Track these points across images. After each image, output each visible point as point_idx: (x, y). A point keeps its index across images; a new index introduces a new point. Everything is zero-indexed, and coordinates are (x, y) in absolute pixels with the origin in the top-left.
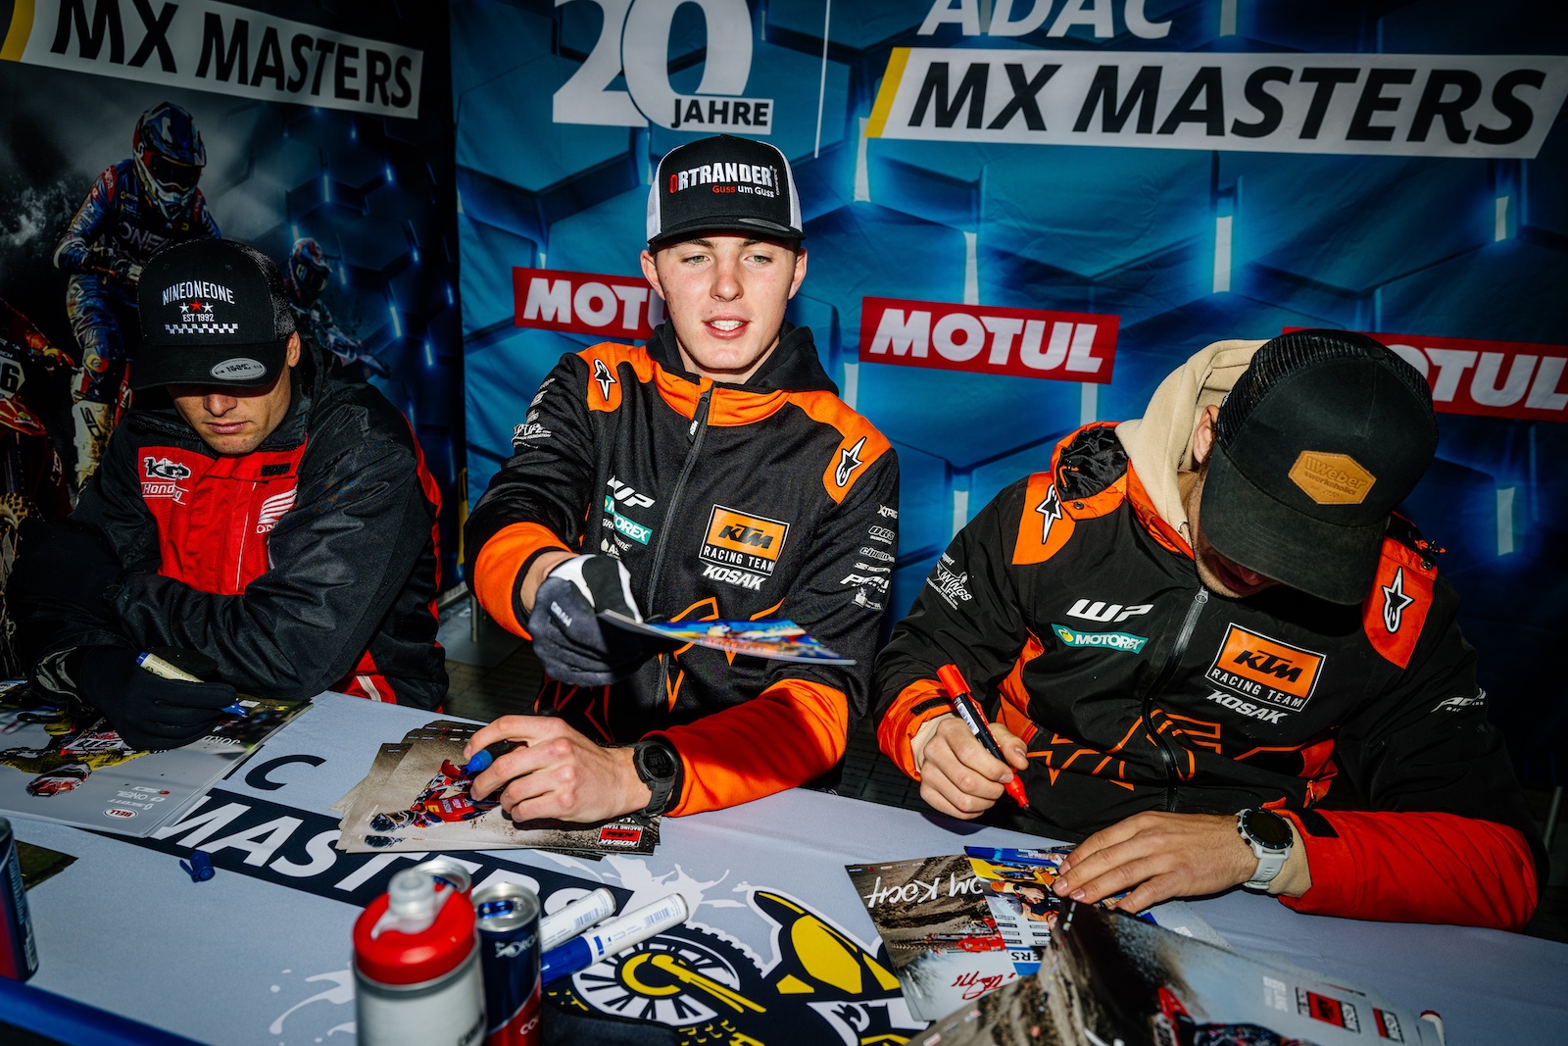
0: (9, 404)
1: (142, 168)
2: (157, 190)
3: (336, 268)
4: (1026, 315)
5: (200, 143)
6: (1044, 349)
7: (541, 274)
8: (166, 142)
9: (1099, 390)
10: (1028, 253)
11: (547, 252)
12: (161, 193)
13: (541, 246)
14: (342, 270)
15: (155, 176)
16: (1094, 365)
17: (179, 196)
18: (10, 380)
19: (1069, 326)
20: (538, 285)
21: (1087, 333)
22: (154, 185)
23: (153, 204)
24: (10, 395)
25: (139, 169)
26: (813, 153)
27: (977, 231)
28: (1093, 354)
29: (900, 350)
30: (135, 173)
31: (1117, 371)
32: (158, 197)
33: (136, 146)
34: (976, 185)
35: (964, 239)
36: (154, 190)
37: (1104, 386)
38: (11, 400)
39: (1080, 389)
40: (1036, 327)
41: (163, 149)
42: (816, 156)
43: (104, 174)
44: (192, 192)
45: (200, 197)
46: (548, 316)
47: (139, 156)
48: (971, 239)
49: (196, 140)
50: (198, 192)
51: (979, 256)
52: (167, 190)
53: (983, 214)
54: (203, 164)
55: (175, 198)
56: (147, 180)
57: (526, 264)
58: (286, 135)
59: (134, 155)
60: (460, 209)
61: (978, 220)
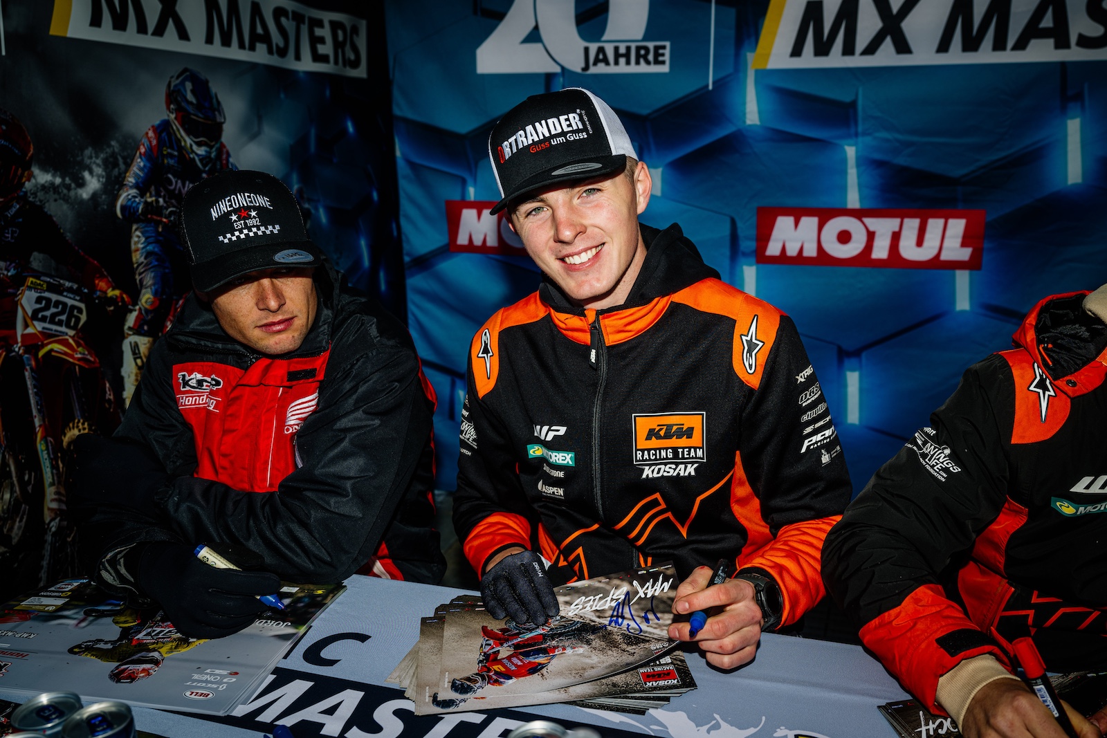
0: (71, 341)
1: (176, 125)
2: (191, 145)
3: (317, 209)
4: (902, 215)
5: (219, 103)
6: (920, 242)
7: (471, 205)
8: (191, 103)
9: (971, 276)
10: (901, 161)
11: (475, 185)
12: (195, 147)
13: (470, 180)
14: (321, 211)
15: (188, 133)
16: (965, 254)
17: (208, 149)
18: (73, 320)
19: (941, 222)
20: (469, 215)
21: (957, 226)
22: (189, 141)
23: (190, 157)
24: (72, 333)
25: (175, 128)
26: (707, 86)
27: (855, 144)
28: (964, 244)
29: (792, 251)
30: (172, 131)
31: (986, 258)
32: (193, 151)
33: (168, 108)
34: (853, 105)
35: (845, 152)
36: (188, 145)
37: (975, 272)
38: (73, 337)
39: (954, 277)
40: (912, 225)
41: (190, 109)
42: (711, 87)
43: (147, 133)
44: (218, 145)
45: (225, 150)
46: (478, 241)
47: (173, 116)
48: (851, 152)
49: (214, 100)
50: (223, 146)
51: (858, 165)
52: (199, 144)
53: (860, 129)
54: (223, 120)
55: (206, 151)
56: (182, 136)
57: (456, 197)
58: (282, 96)
59: (168, 116)
60: (398, 154)
61: (856, 135)
